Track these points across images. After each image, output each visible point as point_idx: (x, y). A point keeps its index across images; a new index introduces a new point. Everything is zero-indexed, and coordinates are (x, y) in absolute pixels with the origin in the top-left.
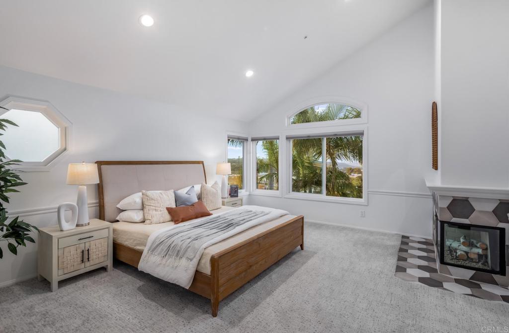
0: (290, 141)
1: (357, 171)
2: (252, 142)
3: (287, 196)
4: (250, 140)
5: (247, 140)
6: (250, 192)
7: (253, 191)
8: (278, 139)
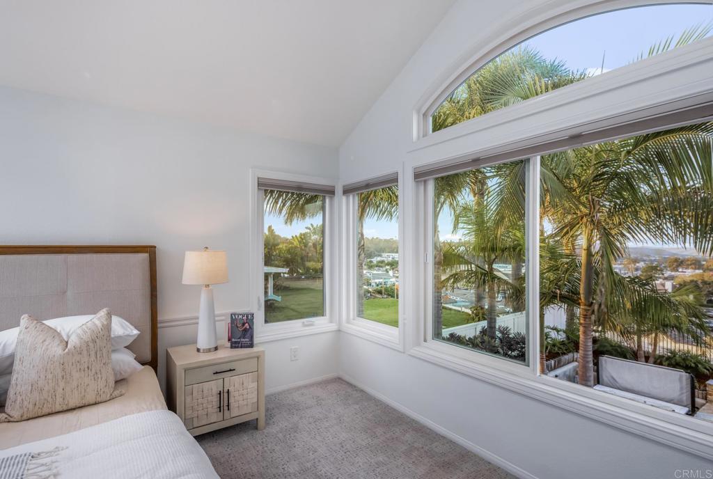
0: (425, 182)
1: (693, 264)
2: (344, 198)
3: (416, 351)
4: (339, 191)
5: (331, 192)
6: (340, 323)
7: (348, 322)
8: (396, 180)
